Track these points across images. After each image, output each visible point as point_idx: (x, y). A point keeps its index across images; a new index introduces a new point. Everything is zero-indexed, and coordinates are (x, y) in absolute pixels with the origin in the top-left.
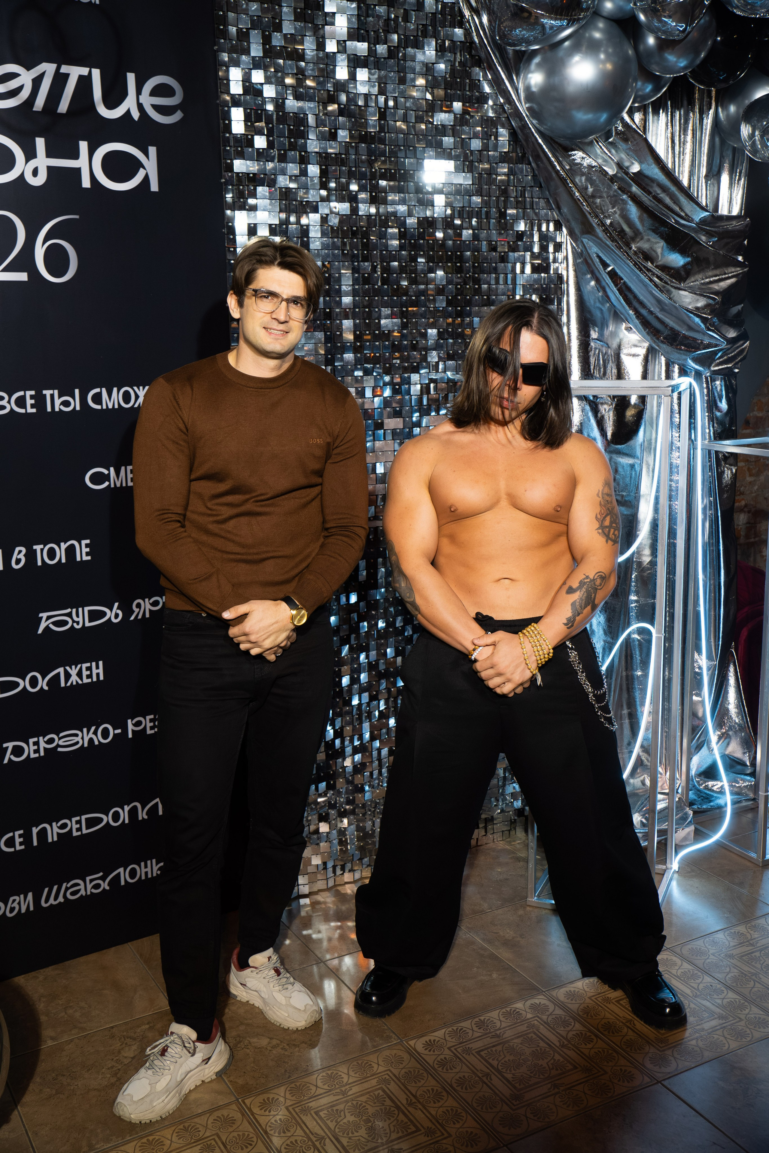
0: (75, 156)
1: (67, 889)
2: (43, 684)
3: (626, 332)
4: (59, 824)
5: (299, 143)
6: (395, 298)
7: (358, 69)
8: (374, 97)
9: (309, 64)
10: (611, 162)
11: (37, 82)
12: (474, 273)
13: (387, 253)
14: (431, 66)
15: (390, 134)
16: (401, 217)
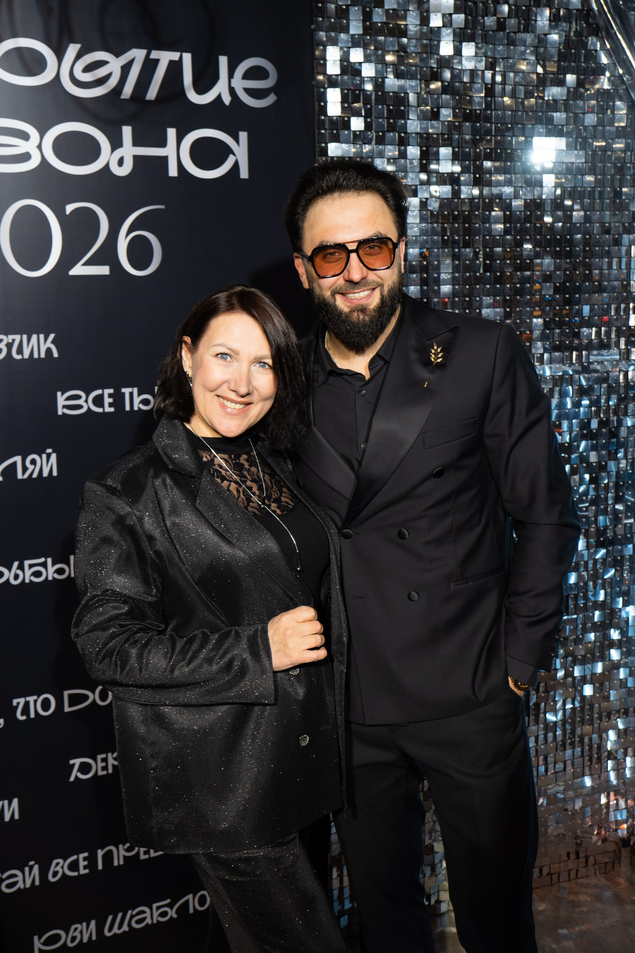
0: (163, 143)
1: (132, 917)
5: (399, 124)
6: (498, 286)
7: (464, 44)
8: (480, 73)
9: (411, 41)
11: (126, 69)
12: (585, 257)
13: (490, 238)
14: (543, 36)
15: (496, 112)
16: (507, 199)
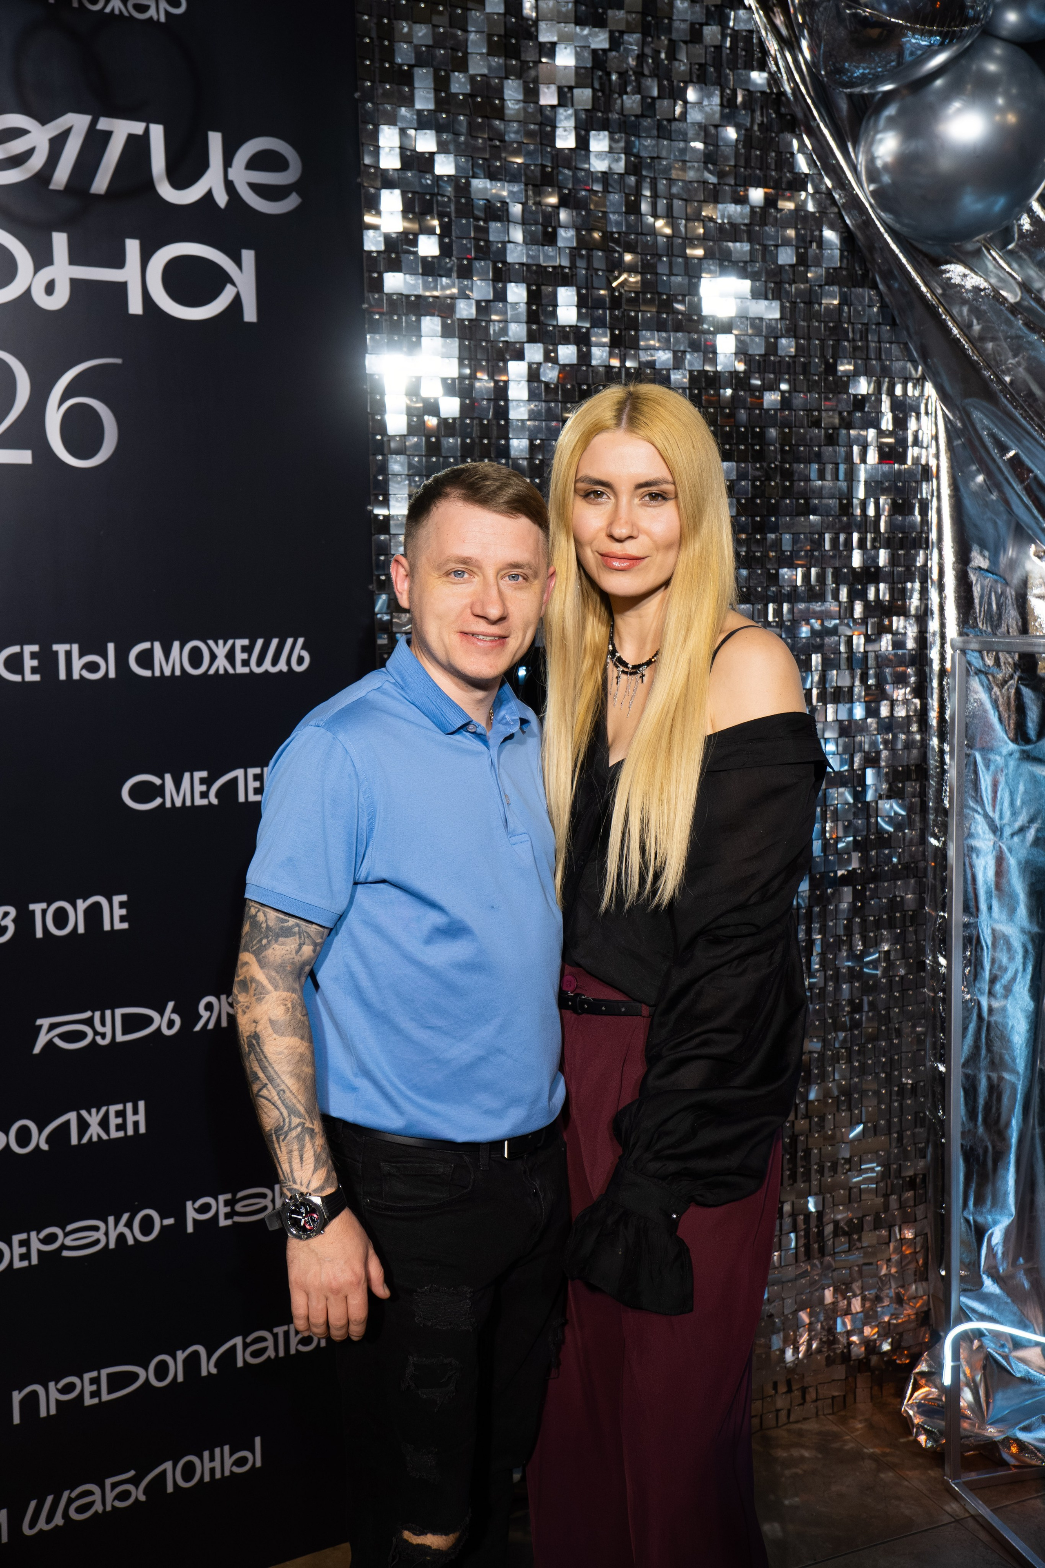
0: (119, 262)
1: (70, 1501)
2: (39, 1140)
3: (1036, 559)
4: (60, 1385)
5: (494, 248)
7: (593, 133)
8: (617, 177)
9: (511, 124)
10: (1012, 281)
11: (57, 144)
14: (712, 130)
15: (643, 237)
16: (662, 369)
